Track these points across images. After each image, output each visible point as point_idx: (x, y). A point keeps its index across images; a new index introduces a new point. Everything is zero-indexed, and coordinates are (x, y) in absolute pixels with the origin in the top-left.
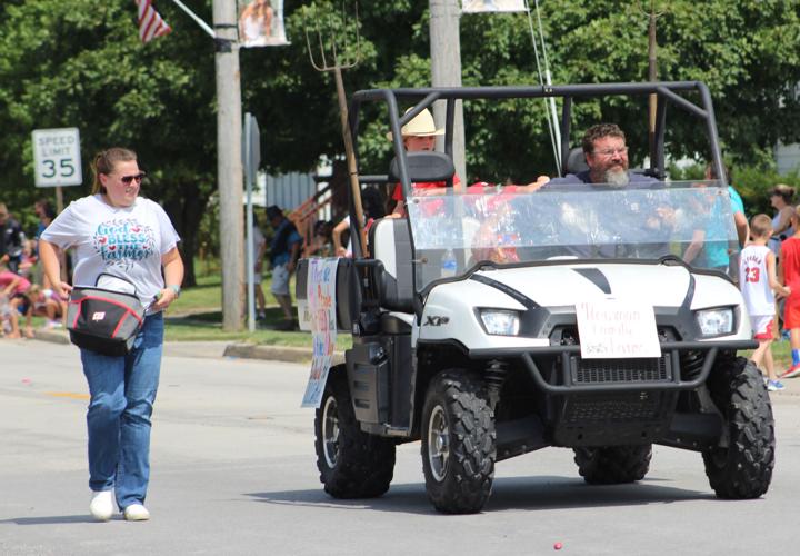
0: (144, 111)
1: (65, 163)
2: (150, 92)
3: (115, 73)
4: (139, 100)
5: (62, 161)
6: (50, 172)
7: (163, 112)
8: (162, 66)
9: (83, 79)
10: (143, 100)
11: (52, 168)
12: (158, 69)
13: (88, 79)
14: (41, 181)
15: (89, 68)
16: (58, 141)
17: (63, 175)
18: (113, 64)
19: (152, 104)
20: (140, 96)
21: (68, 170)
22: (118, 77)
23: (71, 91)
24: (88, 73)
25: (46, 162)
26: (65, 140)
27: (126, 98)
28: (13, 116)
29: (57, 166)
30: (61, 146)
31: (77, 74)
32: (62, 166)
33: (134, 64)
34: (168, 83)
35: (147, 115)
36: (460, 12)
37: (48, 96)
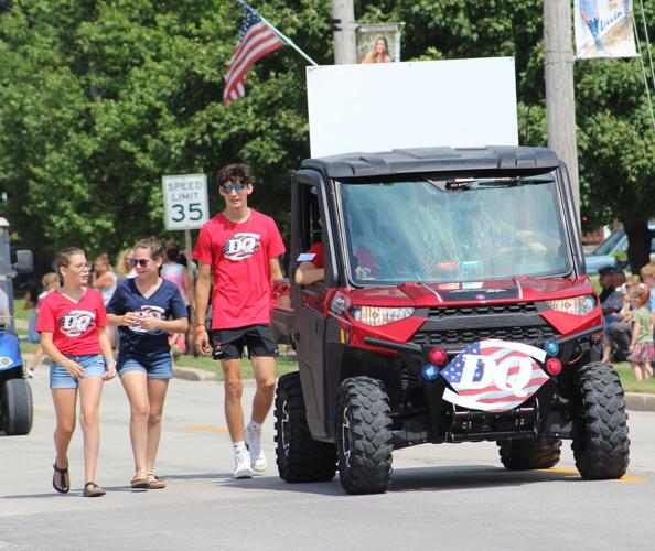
0: (267, 156)
1: (193, 207)
2: (273, 139)
3: (240, 123)
4: (262, 146)
5: (191, 205)
6: (180, 216)
7: (284, 158)
8: (284, 114)
9: (210, 130)
10: (267, 147)
11: (180, 212)
12: (280, 117)
13: (215, 129)
14: (171, 225)
15: (215, 120)
16: (187, 186)
17: (192, 219)
18: (238, 115)
19: (274, 150)
20: (264, 143)
21: (196, 215)
22: (244, 126)
23: (200, 142)
24: (215, 125)
25: (174, 207)
26: (194, 186)
27: (250, 145)
28: (140, 166)
29: (186, 211)
30: (189, 191)
31: (204, 125)
32: (191, 210)
33: (257, 113)
34: (290, 131)
35: (270, 161)
36: (574, 58)
37: (176, 148)
